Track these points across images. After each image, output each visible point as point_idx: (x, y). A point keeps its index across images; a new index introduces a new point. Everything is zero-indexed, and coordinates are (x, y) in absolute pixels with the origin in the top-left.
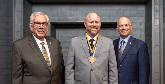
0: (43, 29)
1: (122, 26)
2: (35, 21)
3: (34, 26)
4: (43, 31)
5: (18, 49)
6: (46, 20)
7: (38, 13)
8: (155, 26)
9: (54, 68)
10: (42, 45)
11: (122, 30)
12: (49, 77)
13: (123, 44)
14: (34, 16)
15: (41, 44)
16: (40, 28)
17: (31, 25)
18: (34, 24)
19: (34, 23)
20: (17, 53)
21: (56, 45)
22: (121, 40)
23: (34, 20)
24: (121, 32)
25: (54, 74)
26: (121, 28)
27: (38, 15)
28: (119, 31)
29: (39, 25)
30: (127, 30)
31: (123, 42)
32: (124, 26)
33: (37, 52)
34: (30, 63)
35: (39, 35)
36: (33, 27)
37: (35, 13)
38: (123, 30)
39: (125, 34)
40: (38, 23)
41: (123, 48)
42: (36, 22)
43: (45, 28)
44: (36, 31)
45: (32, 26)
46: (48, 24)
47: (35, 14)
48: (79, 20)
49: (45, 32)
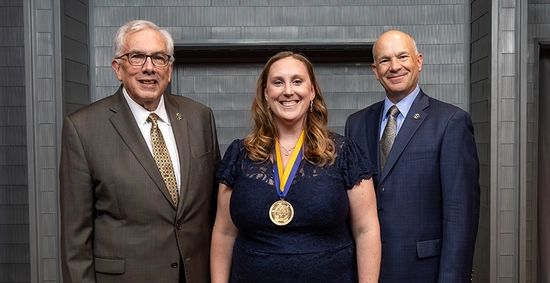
0: (153, 73)
1: (388, 59)
2: (131, 49)
4: (156, 82)
5: (78, 140)
6: (163, 45)
7: (139, 24)
8: (500, 55)
9: (190, 197)
10: (153, 125)
11: (389, 74)
12: (171, 223)
13: (392, 118)
14: (126, 32)
15: (149, 120)
16: (145, 72)
17: (118, 61)
18: (126, 57)
19: (127, 55)
20: (77, 152)
21: (198, 125)
22: (389, 104)
23: (127, 45)
24: (385, 79)
25: (187, 217)
26: (384, 67)
27: (141, 30)
28: (381, 76)
29: (141, 61)
30: (404, 71)
31: (393, 112)
32: (394, 59)
34: (114, 182)
35: (143, 93)
36: (124, 68)
37: (131, 23)
38: (393, 71)
39: (400, 86)
40: (140, 55)
41: (394, 132)
42: (134, 52)
43: (161, 72)
44: (134, 82)
45: (119, 65)
46: (169, 57)
47: (131, 26)
48: (249, 36)
49: (162, 83)
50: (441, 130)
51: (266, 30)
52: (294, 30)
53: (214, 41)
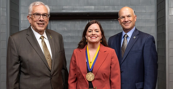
0: (43, 21)
1: (124, 17)
2: (35, 12)
3: (34, 17)
4: (44, 24)
5: (15, 45)
6: (46, 11)
7: (38, 3)
8: (169, 16)
10: (42, 40)
11: (124, 23)
12: (49, 77)
13: (125, 38)
14: (33, 6)
15: (40, 38)
16: (40, 21)
17: (30, 16)
18: (33, 15)
20: (14, 49)
21: (57, 41)
22: (124, 33)
24: (123, 24)
25: (54, 74)
26: (122, 20)
27: (38, 5)
28: (121, 23)
29: (38, 17)
30: (129, 22)
31: (126, 36)
32: (126, 17)
33: (35, 48)
34: (28, 61)
35: (39, 28)
36: (32, 19)
37: (35, 2)
38: (125, 22)
39: (128, 27)
40: (38, 14)
41: (126, 44)
42: (36, 13)
43: (46, 21)
44: (35, 24)
45: (30, 18)
46: (49, 15)
47: (35, 4)
48: (77, 9)
49: (46, 25)
50: (143, 42)
51: (83, 7)
52: (93, 7)
53: (64, 11)
